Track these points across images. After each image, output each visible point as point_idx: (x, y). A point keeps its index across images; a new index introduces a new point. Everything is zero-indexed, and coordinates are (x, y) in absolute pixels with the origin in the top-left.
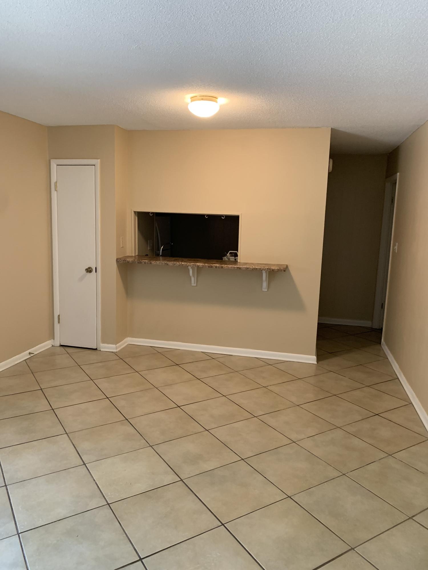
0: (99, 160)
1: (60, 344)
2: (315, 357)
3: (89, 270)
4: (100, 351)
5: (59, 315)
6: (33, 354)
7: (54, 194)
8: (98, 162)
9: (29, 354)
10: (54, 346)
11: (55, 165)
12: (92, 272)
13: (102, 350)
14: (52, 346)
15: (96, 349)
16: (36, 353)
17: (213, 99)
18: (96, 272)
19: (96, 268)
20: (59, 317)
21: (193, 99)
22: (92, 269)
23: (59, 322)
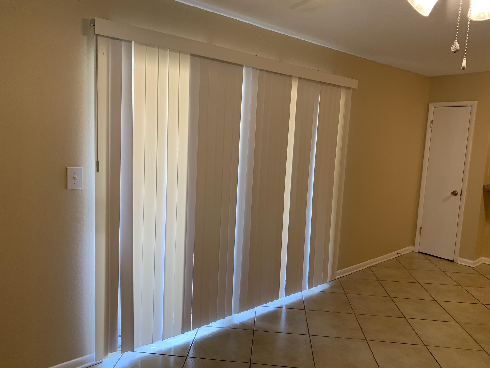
0: (477, 101)
1: (419, 251)
3: (455, 193)
4: (457, 263)
5: (421, 227)
6: (401, 254)
7: (429, 130)
8: (475, 103)
9: (398, 254)
10: (414, 252)
11: (433, 107)
12: (457, 194)
13: (459, 263)
14: (412, 251)
15: (453, 261)
16: (402, 254)
18: (461, 195)
19: (461, 192)
20: (421, 228)
22: (457, 193)
23: (420, 233)
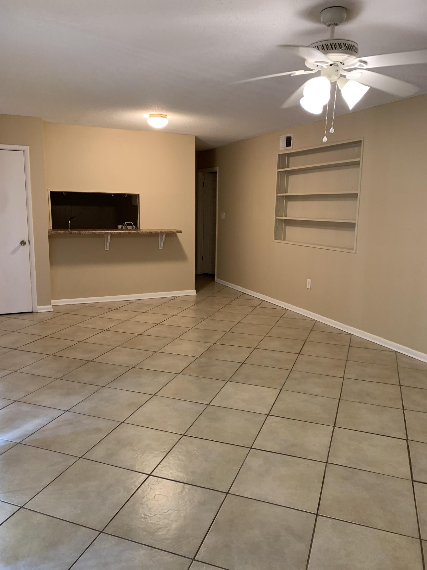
2: (195, 291)
3: (23, 243)
4: (37, 312)
8: (27, 148)
12: (26, 244)
13: (39, 311)
15: (32, 312)
17: (165, 116)
18: (29, 244)
19: (29, 241)
21: (151, 116)
22: (26, 242)
